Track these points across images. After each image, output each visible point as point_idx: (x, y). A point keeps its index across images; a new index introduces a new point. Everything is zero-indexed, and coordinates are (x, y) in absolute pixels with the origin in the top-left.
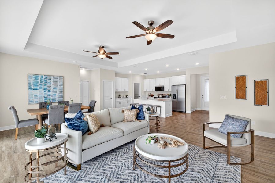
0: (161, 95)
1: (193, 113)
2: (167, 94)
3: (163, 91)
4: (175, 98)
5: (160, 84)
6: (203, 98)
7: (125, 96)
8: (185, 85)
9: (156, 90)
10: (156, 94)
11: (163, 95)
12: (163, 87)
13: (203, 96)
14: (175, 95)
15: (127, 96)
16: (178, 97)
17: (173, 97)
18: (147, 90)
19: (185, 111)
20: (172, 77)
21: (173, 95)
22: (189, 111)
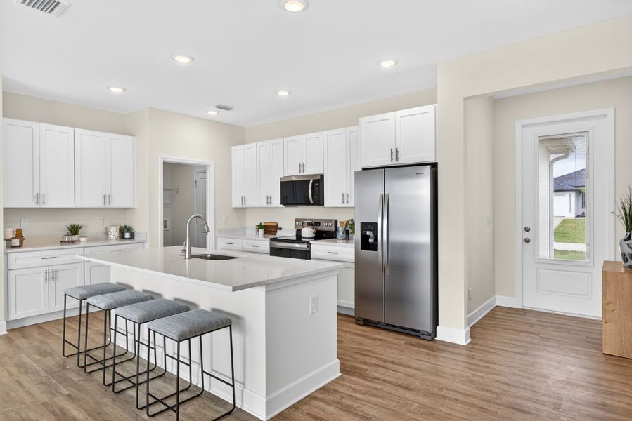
0: (309, 225)
1: (476, 330)
2: (342, 218)
3: (319, 201)
4: (373, 247)
5: (302, 166)
6: (527, 241)
7: (114, 233)
8: (434, 166)
9: (286, 201)
10: (288, 220)
11: (323, 227)
12: (319, 182)
13: (527, 230)
14: (376, 224)
15: (129, 229)
16: (392, 238)
17: (364, 238)
18: (243, 199)
19: (429, 329)
20: (363, 120)
21: (365, 226)
22: (453, 330)
